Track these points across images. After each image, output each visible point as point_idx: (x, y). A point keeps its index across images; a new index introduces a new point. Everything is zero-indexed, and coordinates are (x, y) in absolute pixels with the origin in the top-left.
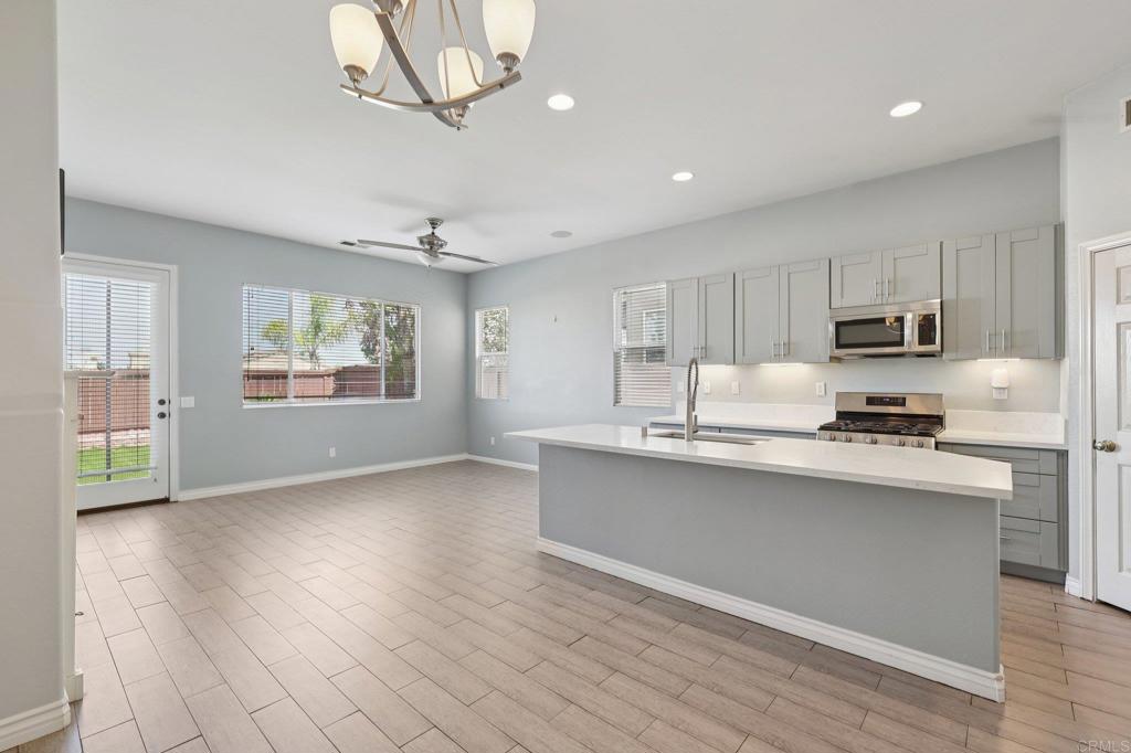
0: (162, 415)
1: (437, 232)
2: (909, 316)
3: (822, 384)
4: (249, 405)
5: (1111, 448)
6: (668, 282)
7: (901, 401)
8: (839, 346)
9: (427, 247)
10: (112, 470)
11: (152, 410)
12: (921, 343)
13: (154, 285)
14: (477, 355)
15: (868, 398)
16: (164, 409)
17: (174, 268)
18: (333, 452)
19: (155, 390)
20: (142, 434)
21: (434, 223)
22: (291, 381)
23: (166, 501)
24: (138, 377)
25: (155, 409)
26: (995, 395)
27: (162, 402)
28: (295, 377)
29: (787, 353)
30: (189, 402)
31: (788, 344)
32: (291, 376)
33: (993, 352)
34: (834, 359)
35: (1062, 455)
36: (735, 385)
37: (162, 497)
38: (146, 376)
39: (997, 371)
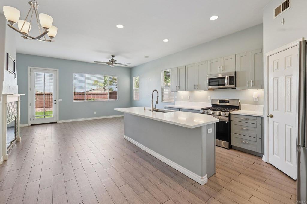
0: (55, 103)
1: (114, 58)
2: (226, 77)
3: (210, 97)
4: (75, 101)
5: (272, 116)
6: (171, 69)
7: (228, 101)
8: (209, 85)
9: (111, 62)
10: (45, 115)
11: (53, 102)
12: (230, 84)
13: (53, 74)
14: (133, 89)
15: (219, 101)
16: (56, 102)
17: (58, 70)
18: (95, 113)
19: (54, 97)
20: (51, 108)
21: (113, 56)
22: (85, 95)
23: (56, 123)
24: (50, 94)
25: (54, 102)
26: (255, 100)
27: (55, 100)
28: (87, 94)
29: (198, 88)
30: (61, 100)
31: (198, 85)
32: (85, 94)
33: (249, 87)
34: (209, 89)
35: (262, 118)
36: (189, 96)
37: (55, 122)
38: (52, 94)
39: (254, 93)
